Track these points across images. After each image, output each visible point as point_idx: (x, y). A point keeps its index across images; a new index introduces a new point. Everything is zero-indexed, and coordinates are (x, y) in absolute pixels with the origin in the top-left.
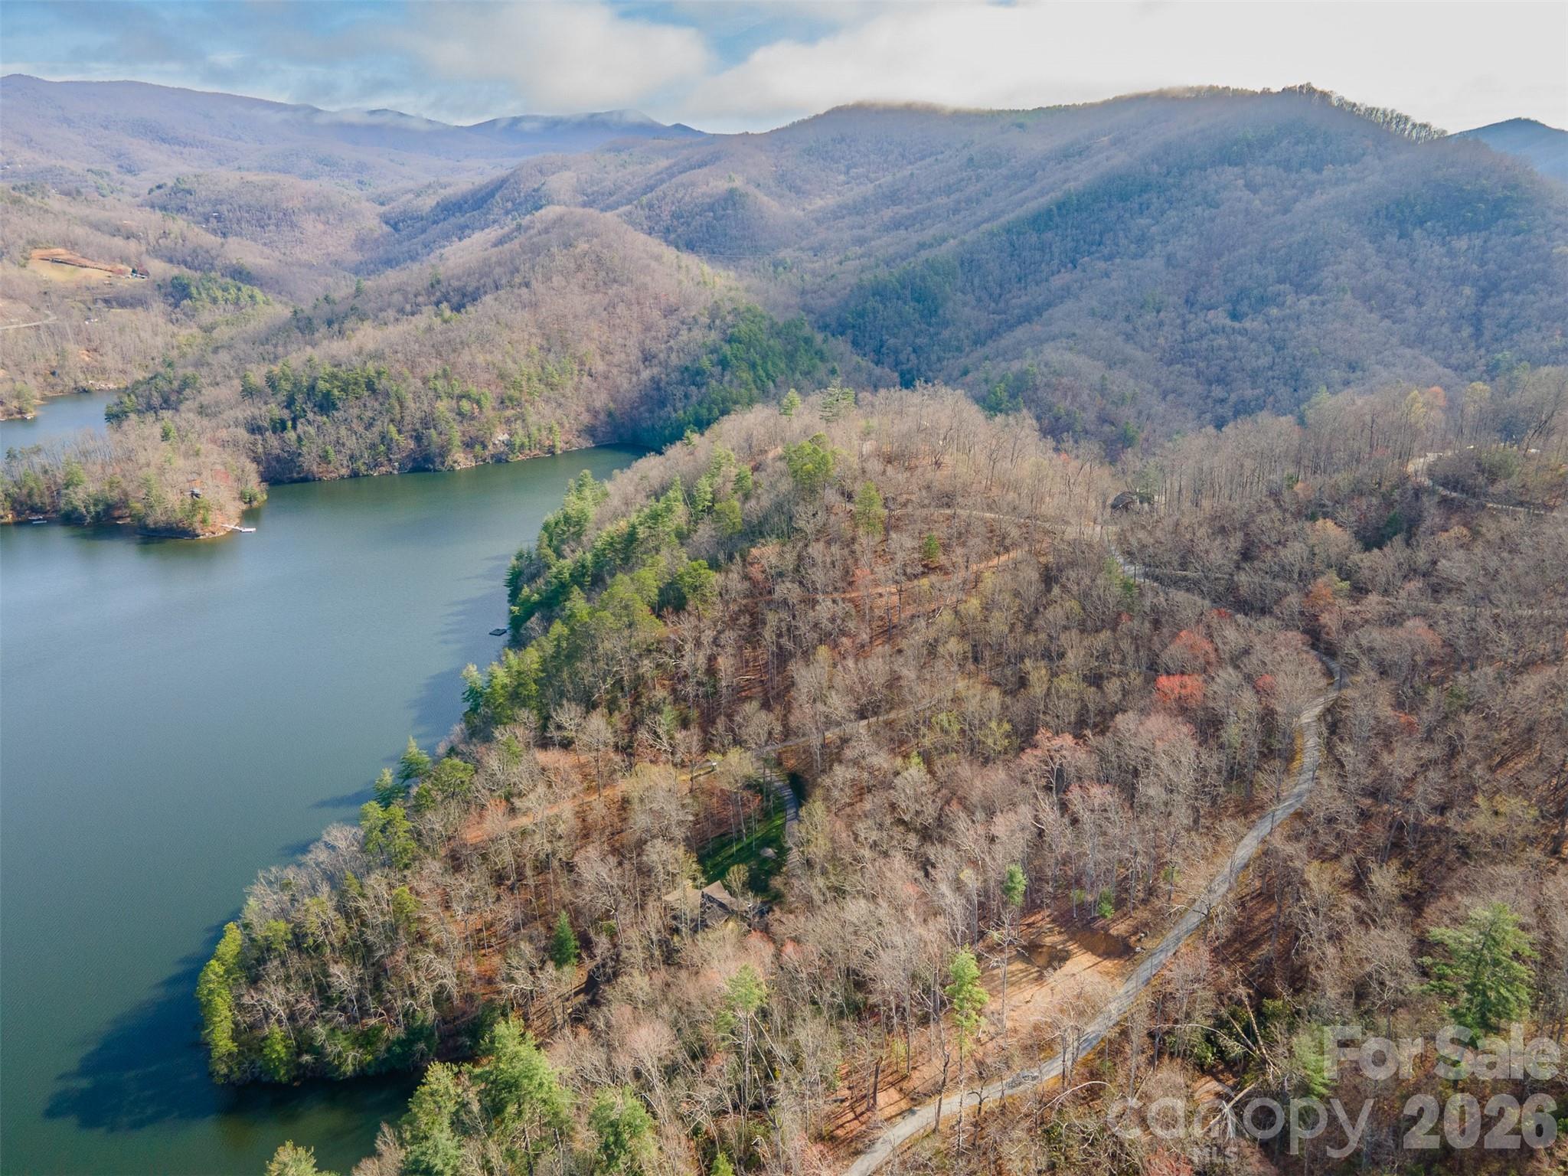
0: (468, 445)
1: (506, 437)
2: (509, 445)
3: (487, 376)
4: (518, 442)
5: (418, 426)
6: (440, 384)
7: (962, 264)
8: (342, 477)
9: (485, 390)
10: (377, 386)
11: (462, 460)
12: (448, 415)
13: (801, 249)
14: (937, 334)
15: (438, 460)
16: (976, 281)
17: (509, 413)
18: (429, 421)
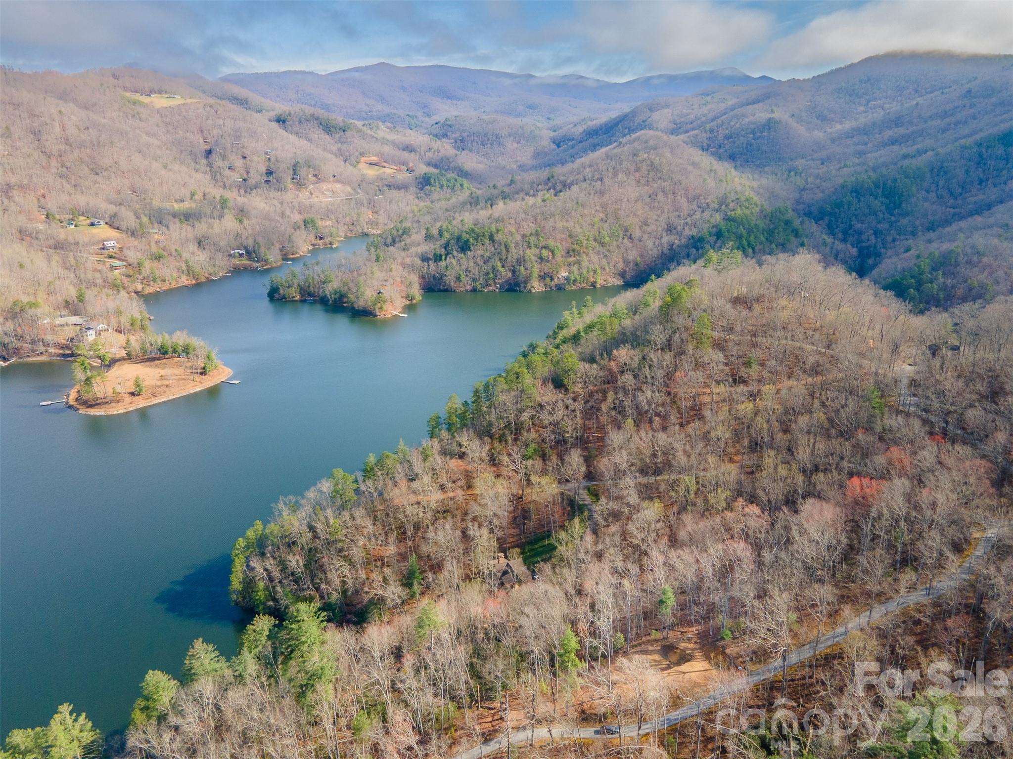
0: (542, 278)
1: (567, 274)
2: (567, 279)
3: (563, 236)
4: (573, 278)
5: (515, 264)
6: (532, 239)
7: (932, 170)
8: (467, 291)
9: (559, 244)
10: (496, 238)
11: (537, 286)
12: (533, 258)
13: (813, 160)
14: (896, 222)
15: (522, 285)
16: (941, 184)
17: (571, 259)
18: (521, 261)
